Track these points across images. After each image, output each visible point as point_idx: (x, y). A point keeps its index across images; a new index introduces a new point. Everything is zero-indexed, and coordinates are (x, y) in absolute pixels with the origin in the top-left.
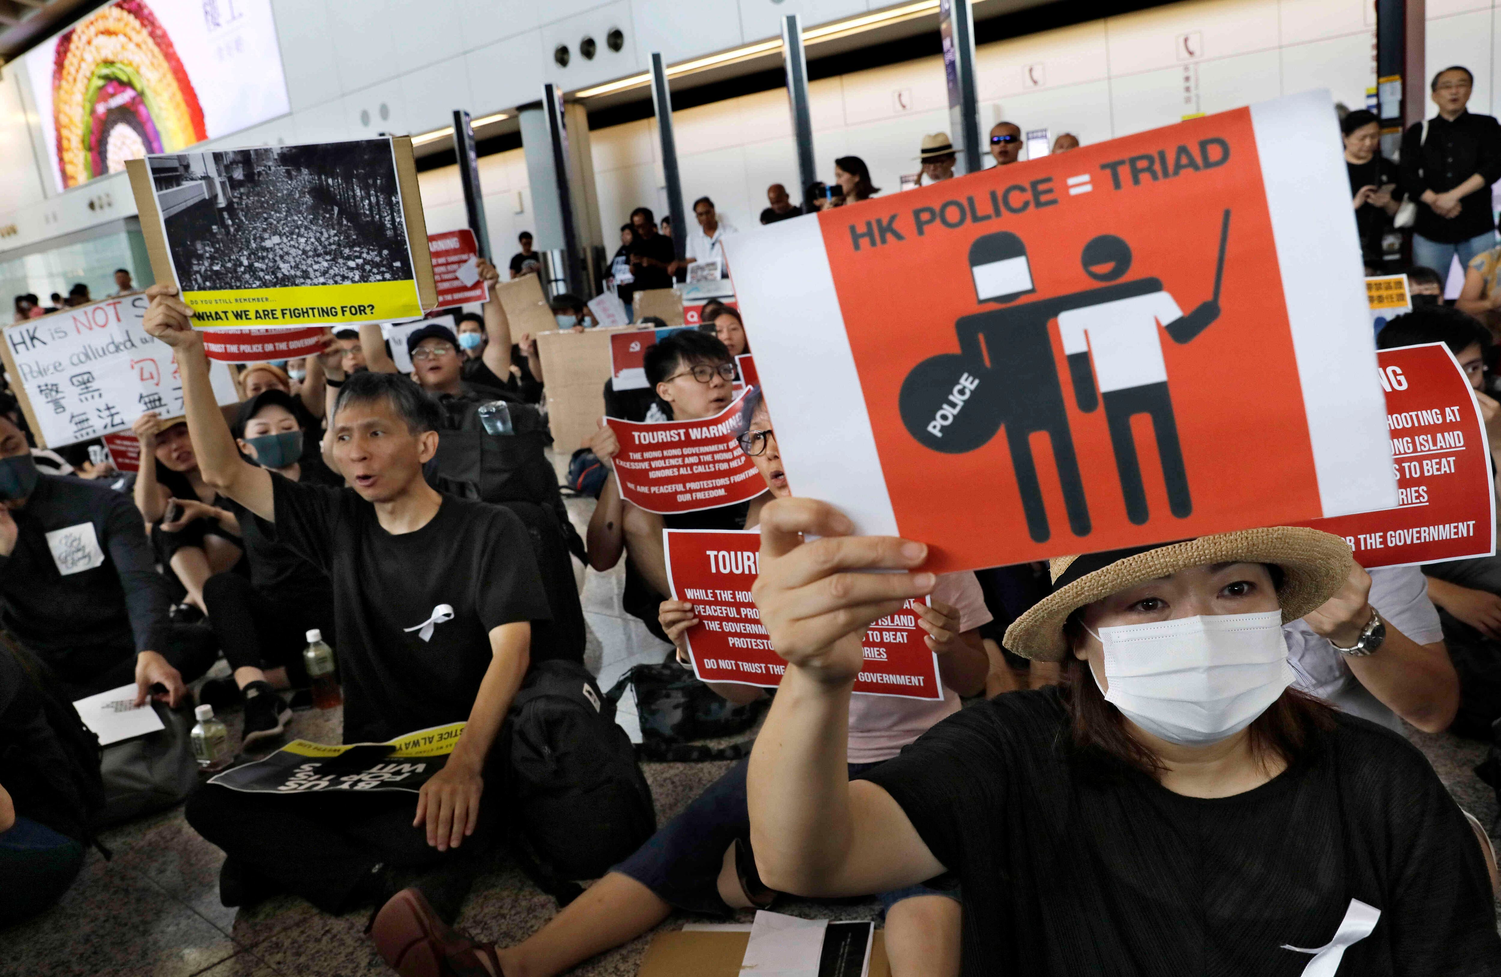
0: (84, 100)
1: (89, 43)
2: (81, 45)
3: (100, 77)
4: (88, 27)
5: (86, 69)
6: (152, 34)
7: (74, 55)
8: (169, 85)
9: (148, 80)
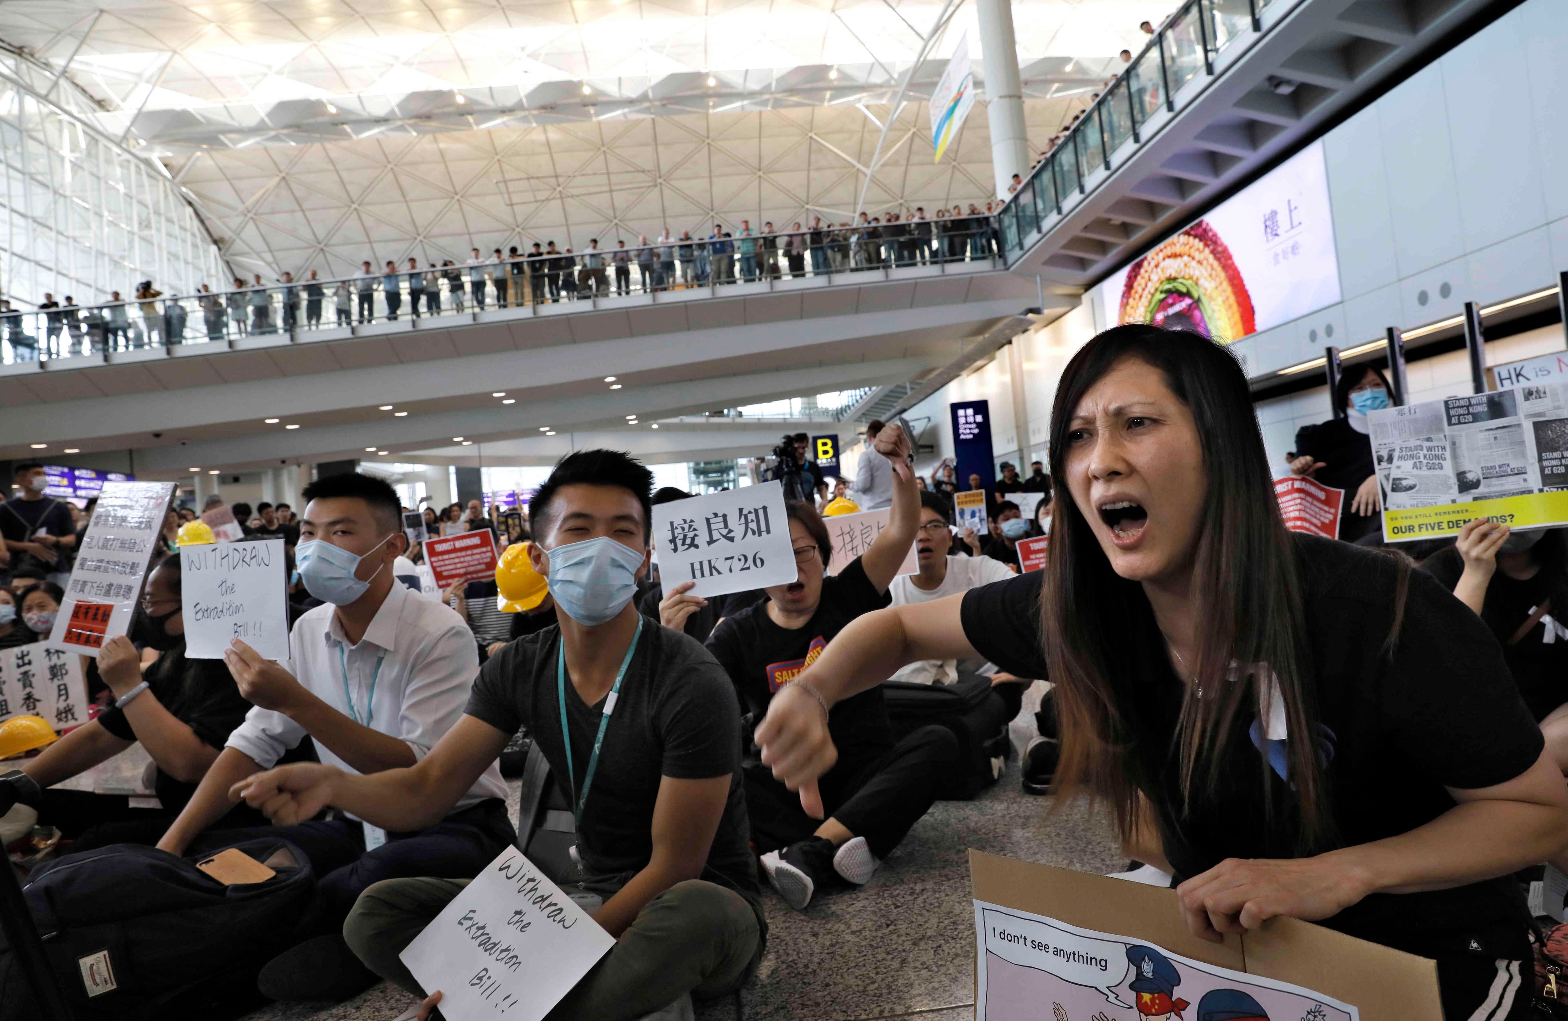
0: (1146, 311)
1: (1157, 266)
2: (1149, 269)
3: (1162, 292)
4: (1157, 254)
5: (1151, 287)
6: (1213, 252)
7: (1143, 278)
8: (1224, 291)
9: (1206, 289)
